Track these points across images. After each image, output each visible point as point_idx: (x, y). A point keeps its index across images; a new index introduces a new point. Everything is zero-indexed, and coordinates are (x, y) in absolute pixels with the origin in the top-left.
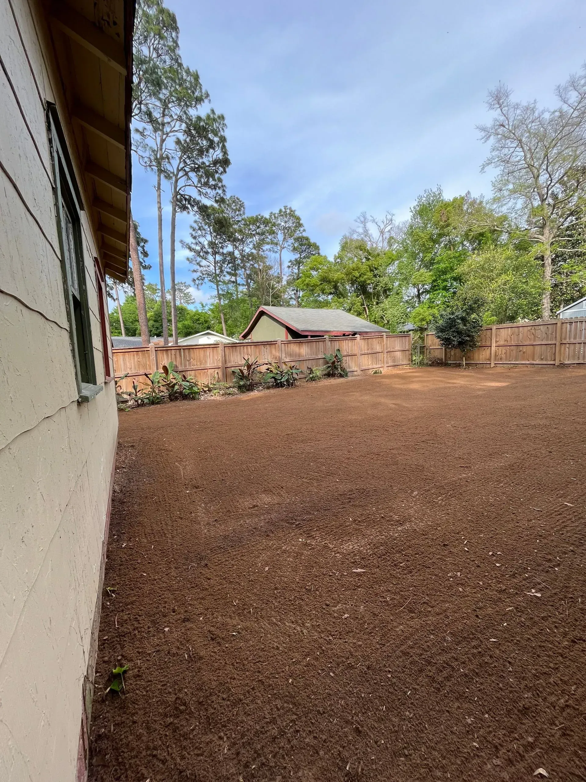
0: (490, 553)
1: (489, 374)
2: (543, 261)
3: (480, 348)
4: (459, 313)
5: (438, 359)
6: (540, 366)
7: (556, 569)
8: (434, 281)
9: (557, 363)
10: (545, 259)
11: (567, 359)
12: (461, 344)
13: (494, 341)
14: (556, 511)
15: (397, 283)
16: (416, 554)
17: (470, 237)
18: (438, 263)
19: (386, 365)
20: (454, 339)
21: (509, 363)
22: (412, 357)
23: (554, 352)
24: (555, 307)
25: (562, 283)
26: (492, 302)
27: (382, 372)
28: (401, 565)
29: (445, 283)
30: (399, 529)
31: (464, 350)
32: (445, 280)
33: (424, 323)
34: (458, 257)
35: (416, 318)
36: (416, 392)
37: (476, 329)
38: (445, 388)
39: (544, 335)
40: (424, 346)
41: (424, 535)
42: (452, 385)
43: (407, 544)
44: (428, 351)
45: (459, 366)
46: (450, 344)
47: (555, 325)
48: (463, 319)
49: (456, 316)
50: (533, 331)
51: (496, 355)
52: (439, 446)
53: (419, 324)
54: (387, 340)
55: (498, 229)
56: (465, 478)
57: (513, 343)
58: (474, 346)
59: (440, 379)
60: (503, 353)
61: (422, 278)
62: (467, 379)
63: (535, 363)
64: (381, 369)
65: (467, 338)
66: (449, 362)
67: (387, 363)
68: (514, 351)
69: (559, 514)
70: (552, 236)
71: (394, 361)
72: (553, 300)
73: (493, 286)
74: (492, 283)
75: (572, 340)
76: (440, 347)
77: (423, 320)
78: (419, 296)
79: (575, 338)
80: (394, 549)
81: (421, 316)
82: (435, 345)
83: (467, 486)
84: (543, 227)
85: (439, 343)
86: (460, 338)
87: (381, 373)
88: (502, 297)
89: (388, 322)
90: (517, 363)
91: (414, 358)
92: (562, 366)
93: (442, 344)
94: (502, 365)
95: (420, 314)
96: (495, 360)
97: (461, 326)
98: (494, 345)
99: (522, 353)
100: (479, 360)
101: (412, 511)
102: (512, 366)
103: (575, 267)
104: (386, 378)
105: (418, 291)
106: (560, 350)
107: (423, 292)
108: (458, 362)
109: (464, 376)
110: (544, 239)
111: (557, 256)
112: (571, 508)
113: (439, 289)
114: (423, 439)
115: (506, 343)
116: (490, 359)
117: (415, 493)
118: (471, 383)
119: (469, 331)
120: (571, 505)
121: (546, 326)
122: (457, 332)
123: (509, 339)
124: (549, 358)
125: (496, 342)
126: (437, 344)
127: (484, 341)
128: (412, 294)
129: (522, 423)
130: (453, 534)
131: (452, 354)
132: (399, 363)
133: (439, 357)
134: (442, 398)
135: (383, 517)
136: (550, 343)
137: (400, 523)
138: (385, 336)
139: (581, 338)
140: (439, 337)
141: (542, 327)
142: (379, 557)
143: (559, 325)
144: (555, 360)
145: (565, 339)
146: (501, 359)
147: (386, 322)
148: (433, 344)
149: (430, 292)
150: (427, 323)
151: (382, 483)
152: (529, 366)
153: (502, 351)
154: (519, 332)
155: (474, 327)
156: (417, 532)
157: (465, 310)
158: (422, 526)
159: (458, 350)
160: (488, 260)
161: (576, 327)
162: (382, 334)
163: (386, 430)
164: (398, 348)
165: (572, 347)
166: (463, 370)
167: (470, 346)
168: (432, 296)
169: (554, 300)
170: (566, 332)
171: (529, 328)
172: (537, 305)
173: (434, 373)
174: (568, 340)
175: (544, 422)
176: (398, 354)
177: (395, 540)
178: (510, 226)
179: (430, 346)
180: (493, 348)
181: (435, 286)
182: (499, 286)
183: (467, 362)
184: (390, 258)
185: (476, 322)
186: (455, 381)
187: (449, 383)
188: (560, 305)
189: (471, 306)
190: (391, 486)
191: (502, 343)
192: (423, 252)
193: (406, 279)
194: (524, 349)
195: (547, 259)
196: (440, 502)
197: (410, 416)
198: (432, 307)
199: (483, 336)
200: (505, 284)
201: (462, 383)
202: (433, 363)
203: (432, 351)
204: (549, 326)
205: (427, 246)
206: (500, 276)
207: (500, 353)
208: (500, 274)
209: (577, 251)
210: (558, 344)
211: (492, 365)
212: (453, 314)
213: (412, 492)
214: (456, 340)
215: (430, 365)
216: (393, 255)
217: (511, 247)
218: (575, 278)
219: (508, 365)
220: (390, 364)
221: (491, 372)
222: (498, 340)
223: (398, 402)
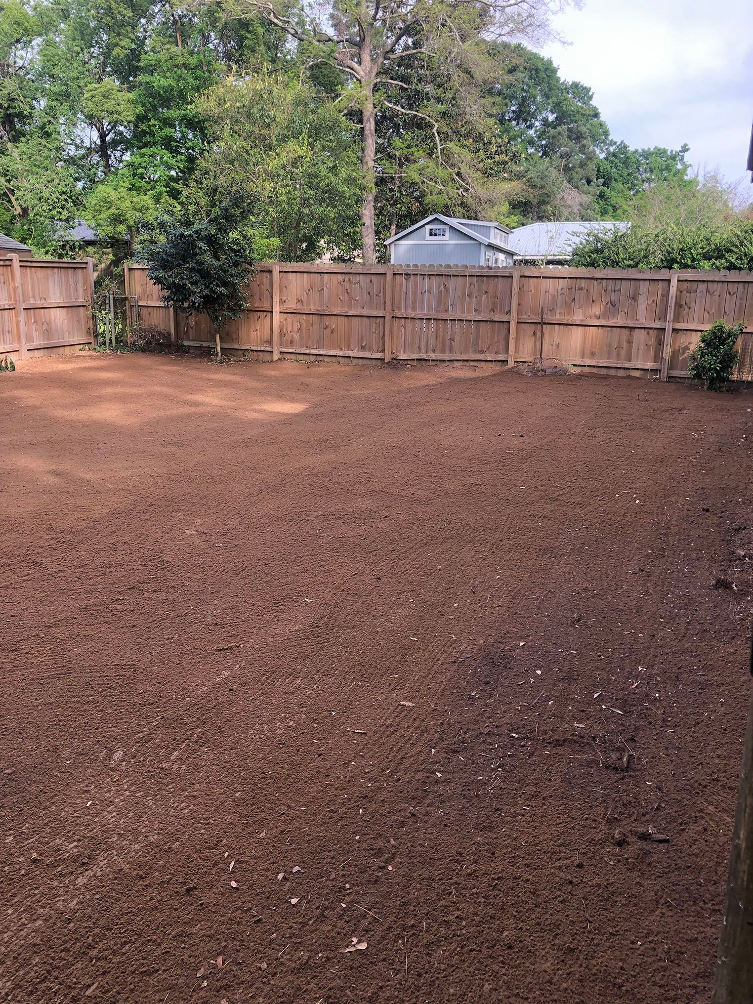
0: (280, 876)
1: (269, 378)
2: (361, 121)
3: (251, 315)
4: (201, 225)
5: (160, 333)
6: (361, 362)
7: (390, 868)
8: (141, 118)
9: (388, 357)
10: (365, 119)
11: (402, 352)
12: (210, 301)
13: (276, 299)
14: (388, 727)
15: (43, 103)
16: (124, 944)
17: (220, 25)
18: (151, 70)
19: (25, 346)
20: (194, 288)
21: (307, 352)
22: (95, 325)
23: (381, 335)
24: (383, 228)
25: (392, 178)
26: (271, 203)
27: (17, 365)
28: (89, 992)
29: (168, 131)
30: (81, 881)
31: (217, 318)
32: (168, 123)
33: (121, 228)
34: (196, 67)
35: (100, 212)
36: (110, 430)
37: (240, 269)
38: (180, 418)
39: (366, 297)
40: (126, 299)
41: (141, 877)
42: (193, 409)
43: (102, 922)
44: (135, 313)
45: (206, 354)
46: (185, 299)
47: (383, 277)
48: (211, 240)
49: (196, 232)
50: (347, 285)
51: (282, 334)
52: (171, 598)
53: (109, 230)
54: (23, 276)
55: (276, 21)
56: (226, 681)
57: (313, 309)
58: (236, 309)
59: (165, 390)
60: (296, 329)
61: (110, 105)
62: (226, 391)
63: (351, 354)
64: (13, 357)
65: (223, 290)
66: (186, 343)
67: (29, 339)
68: (315, 327)
69: (393, 733)
70: (375, 71)
71: (48, 332)
72: (379, 213)
73: (273, 164)
74: (268, 155)
75: (410, 311)
76: (162, 304)
77: (117, 220)
78: (103, 149)
79: (414, 309)
80: (67, 950)
81: (113, 210)
82: (149, 297)
83: (231, 703)
84: (360, 45)
85: (161, 294)
86: (207, 287)
87: (13, 368)
88: (290, 192)
89: (25, 211)
90: (321, 352)
91: (101, 328)
92: (396, 364)
93: (167, 299)
94: (293, 357)
95: (111, 202)
96: (281, 345)
97: (208, 259)
98: (277, 309)
99: (329, 330)
100: (249, 342)
101: (110, 816)
102: (313, 358)
103: (412, 150)
104: (27, 387)
105: (102, 136)
106: (391, 331)
107: (115, 144)
108: (205, 344)
109: (219, 384)
110: (362, 73)
111: (384, 117)
112: (411, 709)
113: (155, 143)
114: (133, 580)
115: (299, 307)
116: (270, 342)
117: (118, 755)
118: (234, 404)
119: (225, 271)
120: (410, 704)
121: (369, 277)
122: (199, 271)
123: (305, 299)
124: (374, 347)
125: (282, 302)
126: (155, 296)
127: (257, 297)
128: (87, 143)
129: (332, 509)
130: (207, 853)
131: (192, 322)
132: (61, 342)
133: (161, 328)
134: (173, 449)
135: (35, 861)
136: (375, 313)
137: (82, 863)
138: (16, 264)
139: (422, 309)
140: (158, 281)
141: (361, 278)
142: (32, 993)
143: (389, 276)
144: (383, 351)
145: (399, 308)
146: (292, 342)
147: (18, 211)
148: (147, 295)
149: (133, 146)
150: (129, 227)
151: (29, 745)
152: (341, 360)
153: (293, 324)
154: (322, 284)
155: (236, 264)
156: (125, 874)
157: (216, 219)
158: (136, 852)
159: (204, 317)
160: (258, 97)
161: (416, 284)
162: (10, 255)
163: (35, 563)
164: (55, 298)
165: (409, 324)
166: (216, 365)
167: (230, 309)
168: (137, 160)
169: (381, 213)
170: (401, 295)
171: (341, 278)
172: (353, 224)
173: (153, 373)
174: (403, 311)
175: (366, 504)
176: (59, 317)
177: (69, 921)
178: (301, 23)
179: (140, 299)
180: (276, 317)
181: (144, 133)
182: (284, 167)
183: (225, 346)
184: (18, 24)
185: (239, 251)
186: (199, 398)
187: (187, 403)
188: (391, 224)
189: (226, 210)
190: (56, 749)
191: (292, 306)
192: (109, 28)
193: (67, 95)
194: (332, 322)
195: (368, 120)
196: (176, 766)
197: (99, 511)
198: (138, 189)
199: (254, 286)
200: (294, 164)
201: (216, 402)
202: (148, 343)
203: (144, 312)
204: (374, 278)
205: (119, 17)
206: (284, 141)
207: (289, 329)
208: (284, 139)
209: (416, 116)
210: (388, 318)
211: (276, 356)
212: (188, 224)
213: (111, 752)
214: (198, 292)
215: (143, 350)
216: (25, 15)
217: (303, 73)
218: (411, 173)
219: (306, 357)
220: (37, 343)
221: (273, 373)
222: (284, 298)
223: (67, 465)
